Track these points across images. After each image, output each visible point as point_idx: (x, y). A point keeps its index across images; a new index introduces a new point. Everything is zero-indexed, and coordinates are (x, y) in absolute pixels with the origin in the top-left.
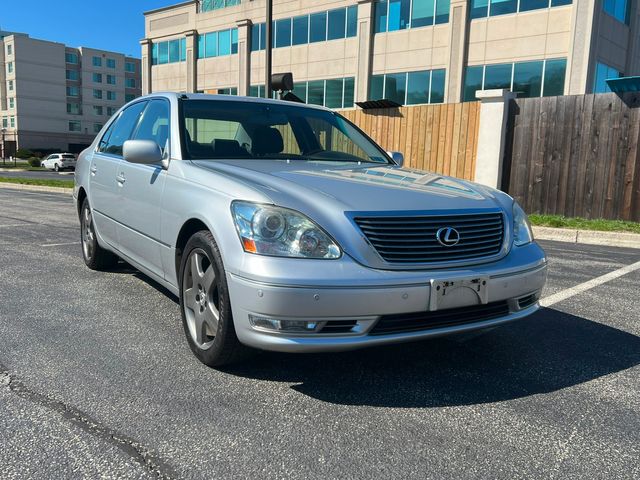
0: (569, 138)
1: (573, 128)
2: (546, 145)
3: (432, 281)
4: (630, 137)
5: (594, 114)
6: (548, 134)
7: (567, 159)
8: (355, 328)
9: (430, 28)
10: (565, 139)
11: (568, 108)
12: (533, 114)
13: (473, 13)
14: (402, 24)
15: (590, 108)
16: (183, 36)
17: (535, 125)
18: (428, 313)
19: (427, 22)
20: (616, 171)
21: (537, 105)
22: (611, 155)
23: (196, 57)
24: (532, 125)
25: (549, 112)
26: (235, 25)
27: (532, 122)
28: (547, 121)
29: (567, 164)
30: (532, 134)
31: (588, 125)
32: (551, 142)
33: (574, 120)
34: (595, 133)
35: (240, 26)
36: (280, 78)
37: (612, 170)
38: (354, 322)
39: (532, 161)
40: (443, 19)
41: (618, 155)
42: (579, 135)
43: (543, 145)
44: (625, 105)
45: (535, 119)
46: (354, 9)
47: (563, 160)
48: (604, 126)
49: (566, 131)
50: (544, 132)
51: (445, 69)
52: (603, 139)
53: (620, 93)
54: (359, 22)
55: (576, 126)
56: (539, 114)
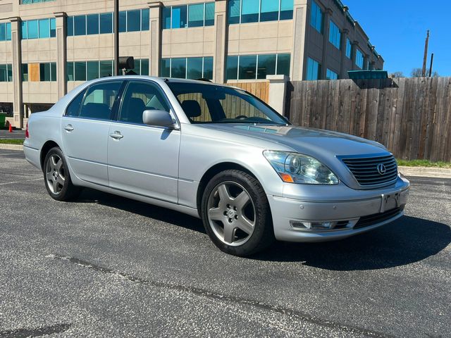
0: (325, 106)
1: (328, 101)
2: (311, 111)
3: (383, 195)
4: (361, 106)
5: (340, 92)
6: (312, 104)
7: (324, 120)
8: (348, 225)
9: (201, 28)
10: (322, 108)
11: (324, 88)
12: (302, 91)
13: (230, 20)
14: (182, 24)
15: (338, 88)
16: (8, 21)
17: (304, 98)
18: (380, 214)
19: (199, 24)
20: (354, 126)
21: (304, 86)
22: (350, 117)
23: (20, 38)
24: (302, 99)
25: (313, 90)
26: (53, 16)
27: (302, 96)
28: (312, 97)
29: (324, 123)
30: (302, 103)
31: (336, 99)
32: (314, 109)
33: (328, 96)
34: (341, 103)
35: (57, 17)
36: (125, 60)
37: (352, 126)
38: (347, 222)
39: (303, 121)
40: (210, 22)
41: (354, 118)
42: (331, 105)
43: (309, 111)
44: (358, 87)
45: (304, 94)
46: (146, 11)
47: (322, 120)
48: (346, 99)
49: (323, 103)
50: (310, 103)
51: (212, 57)
52: (346, 107)
53: (355, 80)
54: (150, 20)
55: (329, 99)
56: (306, 91)
